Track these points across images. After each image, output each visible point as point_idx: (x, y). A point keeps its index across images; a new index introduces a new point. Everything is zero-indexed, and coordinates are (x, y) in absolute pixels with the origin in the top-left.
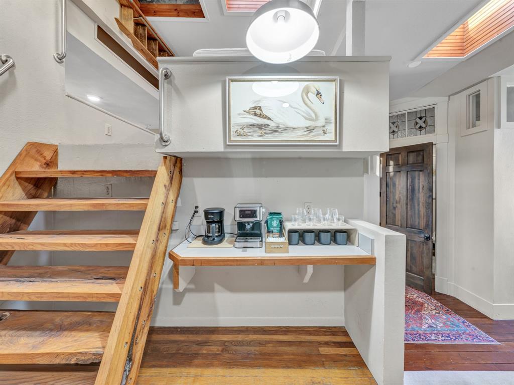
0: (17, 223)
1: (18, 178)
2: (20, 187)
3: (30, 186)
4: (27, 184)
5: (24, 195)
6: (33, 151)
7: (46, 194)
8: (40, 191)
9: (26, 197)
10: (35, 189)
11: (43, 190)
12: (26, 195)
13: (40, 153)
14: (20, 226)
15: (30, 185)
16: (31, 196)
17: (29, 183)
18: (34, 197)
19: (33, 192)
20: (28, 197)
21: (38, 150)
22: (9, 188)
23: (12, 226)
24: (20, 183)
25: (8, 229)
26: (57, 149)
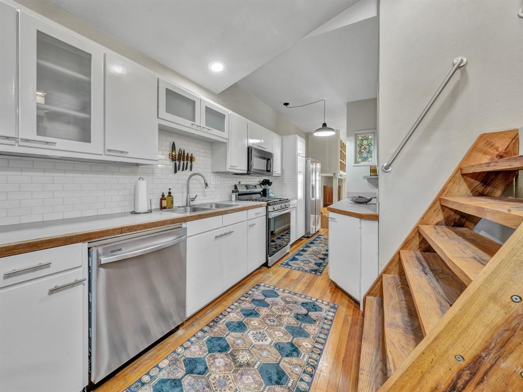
0: (462, 219)
1: (463, 175)
2: (465, 184)
3: (477, 183)
4: (473, 180)
5: (470, 192)
6: (482, 145)
7: (499, 193)
8: (489, 189)
9: (471, 194)
10: (483, 186)
11: (495, 187)
12: (471, 192)
13: (490, 144)
14: (465, 223)
15: (476, 181)
16: (477, 193)
17: (476, 180)
18: (481, 195)
19: (480, 189)
20: (473, 194)
21: (488, 141)
22: (455, 185)
23: (457, 221)
24: (465, 180)
25: (453, 223)
26: (518, 134)
